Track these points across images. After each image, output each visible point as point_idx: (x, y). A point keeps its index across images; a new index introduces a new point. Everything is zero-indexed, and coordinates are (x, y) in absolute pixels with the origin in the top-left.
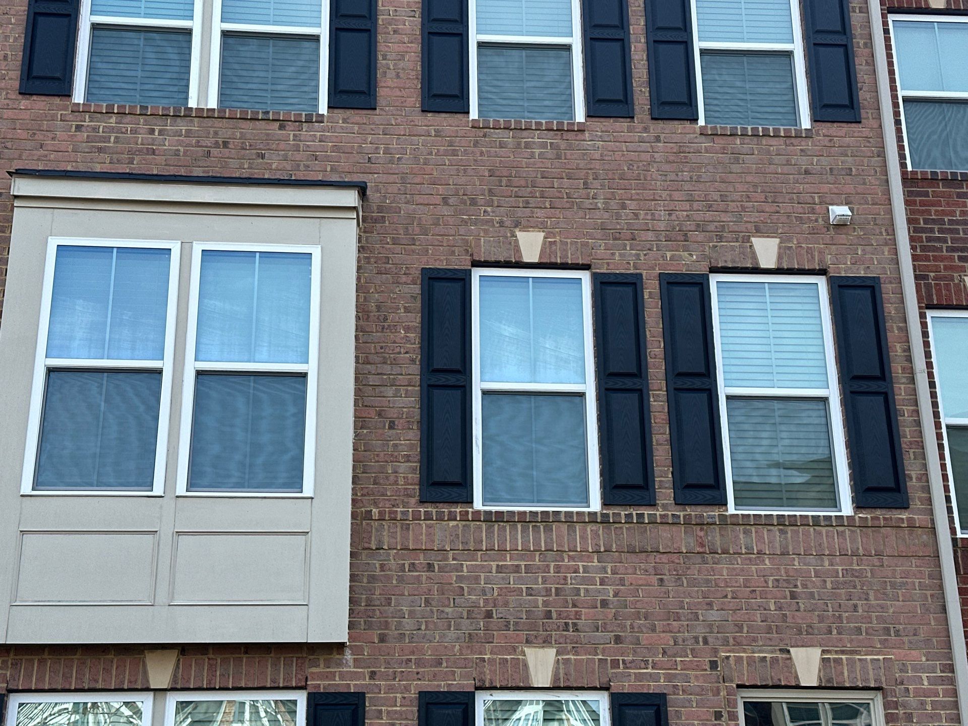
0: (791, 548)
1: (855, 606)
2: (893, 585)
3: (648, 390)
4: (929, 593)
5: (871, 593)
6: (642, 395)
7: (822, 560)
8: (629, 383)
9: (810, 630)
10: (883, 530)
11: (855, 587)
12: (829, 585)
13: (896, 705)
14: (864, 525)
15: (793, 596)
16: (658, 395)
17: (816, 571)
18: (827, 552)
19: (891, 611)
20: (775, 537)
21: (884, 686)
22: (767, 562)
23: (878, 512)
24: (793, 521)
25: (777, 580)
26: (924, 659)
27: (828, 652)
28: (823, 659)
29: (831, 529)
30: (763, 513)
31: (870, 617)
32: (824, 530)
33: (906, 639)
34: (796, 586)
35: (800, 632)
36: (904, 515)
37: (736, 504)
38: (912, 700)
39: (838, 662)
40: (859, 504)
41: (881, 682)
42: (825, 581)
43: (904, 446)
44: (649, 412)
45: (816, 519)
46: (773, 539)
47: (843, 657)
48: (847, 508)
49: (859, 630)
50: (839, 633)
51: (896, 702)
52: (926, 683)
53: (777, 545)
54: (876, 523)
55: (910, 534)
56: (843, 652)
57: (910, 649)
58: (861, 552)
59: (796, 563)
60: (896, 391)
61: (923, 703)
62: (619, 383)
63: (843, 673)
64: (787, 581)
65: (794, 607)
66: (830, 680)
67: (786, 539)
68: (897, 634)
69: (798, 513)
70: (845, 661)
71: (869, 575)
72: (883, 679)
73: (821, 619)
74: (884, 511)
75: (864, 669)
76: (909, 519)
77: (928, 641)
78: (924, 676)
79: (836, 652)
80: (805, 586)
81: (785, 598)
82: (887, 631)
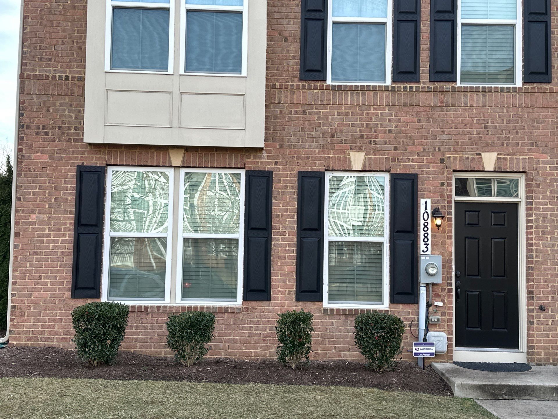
0: (487, 103)
1: (517, 132)
2: (538, 122)
3: (420, 21)
4: (555, 126)
5: (526, 126)
6: (416, 23)
7: (503, 110)
8: (410, 17)
9: (493, 144)
10: (536, 94)
11: (518, 123)
12: (505, 122)
13: (532, 180)
14: (527, 92)
15: (486, 127)
16: (425, 24)
17: (499, 115)
18: (506, 106)
19: (535, 134)
20: (480, 98)
21: (527, 171)
22: (474, 110)
23: (535, 85)
24: (490, 90)
25: (479, 120)
26: (549, 158)
27: (501, 154)
28: (498, 158)
29: (509, 93)
30: (475, 86)
31: (524, 138)
32: (505, 94)
33: (541, 148)
34: (488, 123)
35: (487, 145)
36: (548, 86)
37: (461, 81)
38: (540, 177)
39: (505, 159)
40: (526, 81)
41: (525, 169)
42: (503, 120)
43: (553, 50)
44: (420, 32)
45: (502, 90)
46: (478, 99)
47: (508, 157)
48: (519, 82)
49: (517, 144)
50: (507, 146)
51: (532, 179)
52: (548, 169)
53: (481, 102)
54: (533, 91)
55: (550, 96)
56: (508, 155)
57: (542, 153)
58: (523, 105)
59: (489, 111)
60: (552, 21)
61: (545, 179)
62: (405, 17)
63: (507, 165)
64: (484, 120)
65: (486, 133)
66: (500, 168)
67: (485, 99)
68: (537, 145)
69: (493, 86)
70: (508, 159)
71: (526, 117)
72: (527, 168)
73: (499, 139)
74: (538, 84)
75: (518, 163)
76: (550, 88)
77: (552, 150)
78: (548, 166)
79: (505, 155)
80: (493, 122)
81: (482, 128)
82: (532, 144)
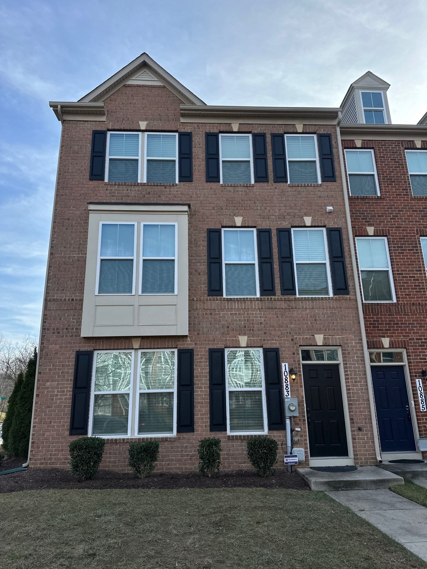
0: (315, 306)
1: (333, 323)
2: (344, 316)
3: (273, 262)
4: (355, 318)
5: (338, 319)
6: (271, 264)
7: (324, 310)
8: (268, 260)
9: (320, 330)
10: (342, 301)
11: (333, 317)
12: (326, 317)
13: (345, 350)
14: (336, 300)
15: (315, 320)
16: (276, 264)
17: (322, 313)
18: (325, 308)
19: (344, 324)
20: (310, 303)
21: (342, 345)
22: (308, 310)
23: (340, 296)
24: (315, 299)
25: (311, 316)
26: (353, 337)
27: (326, 335)
28: (324, 338)
29: (326, 301)
30: (307, 297)
31: (338, 326)
32: (324, 301)
33: (348, 331)
34: (316, 317)
35: (317, 330)
36: (348, 296)
37: (299, 295)
38: (350, 349)
39: (328, 338)
40: (335, 294)
41: (341, 344)
42: (325, 316)
43: (348, 276)
44: (274, 269)
45: (322, 298)
46: (309, 304)
47: (330, 337)
48: (331, 295)
49: (334, 329)
50: (329, 330)
51: (345, 349)
52: (354, 344)
53: (311, 306)
54: (340, 299)
55: (350, 302)
56: (330, 336)
57: (349, 334)
58: (335, 307)
59: (316, 311)
60: (346, 261)
61: (353, 350)
62: (265, 260)
63: (330, 341)
64: (314, 316)
65: (316, 323)
66: (326, 343)
67: (313, 304)
68: (346, 330)
69: (317, 297)
70: (330, 338)
71: (338, 314)
72: (341, 343)
73: (323, 326)
74: (342, 295)
75: (336, 340)
76: (349, 298)
77: (354, 332)
78: (353, 342)
79: (328, 335)
80: (319, 317)
81: (313, 321)
82: (343, 329)
